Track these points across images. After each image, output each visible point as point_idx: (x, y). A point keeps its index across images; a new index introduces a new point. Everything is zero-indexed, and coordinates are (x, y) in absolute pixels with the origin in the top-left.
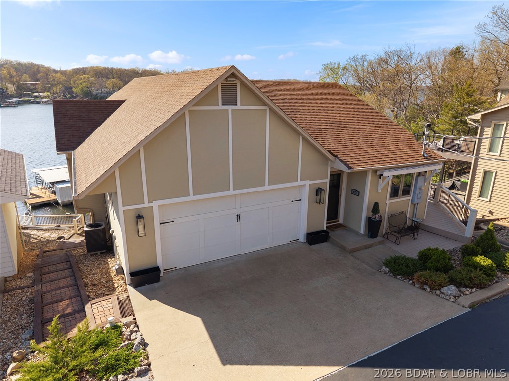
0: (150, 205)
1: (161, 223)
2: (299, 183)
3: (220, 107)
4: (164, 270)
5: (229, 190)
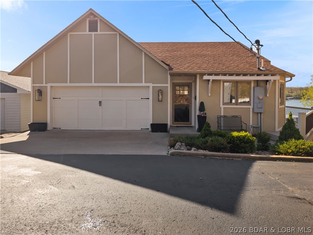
0: (46, 85)
1: (53, 98)
2: (144, 84)
3: (87, 32)
4: (54, 128)
5: (92, 82)
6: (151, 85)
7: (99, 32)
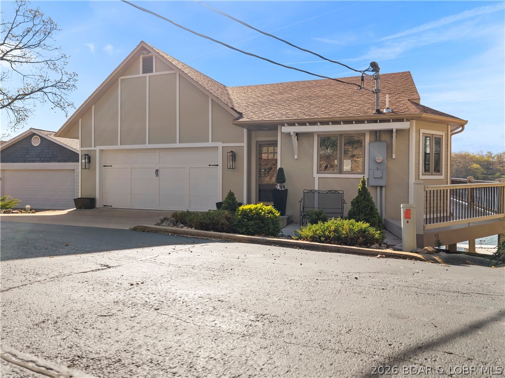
0: (95, 149)
1: (104, 166)
2: (210, 144)
3: (141, 75)
4: (104, 206)
5: (145, 144)
6: (220, 145)
7: (154, 73)
